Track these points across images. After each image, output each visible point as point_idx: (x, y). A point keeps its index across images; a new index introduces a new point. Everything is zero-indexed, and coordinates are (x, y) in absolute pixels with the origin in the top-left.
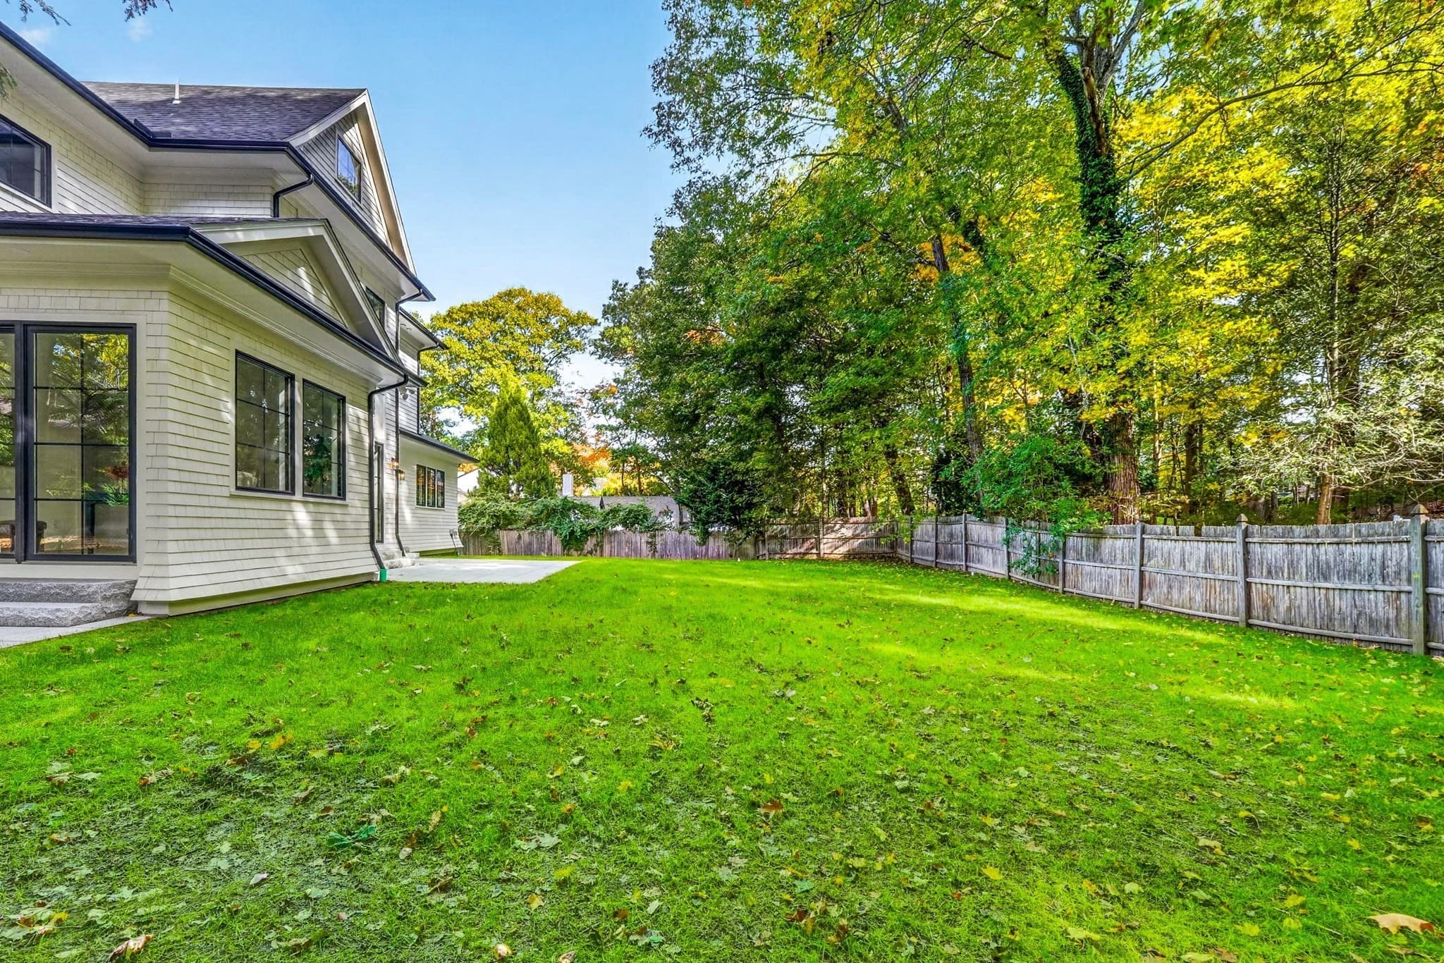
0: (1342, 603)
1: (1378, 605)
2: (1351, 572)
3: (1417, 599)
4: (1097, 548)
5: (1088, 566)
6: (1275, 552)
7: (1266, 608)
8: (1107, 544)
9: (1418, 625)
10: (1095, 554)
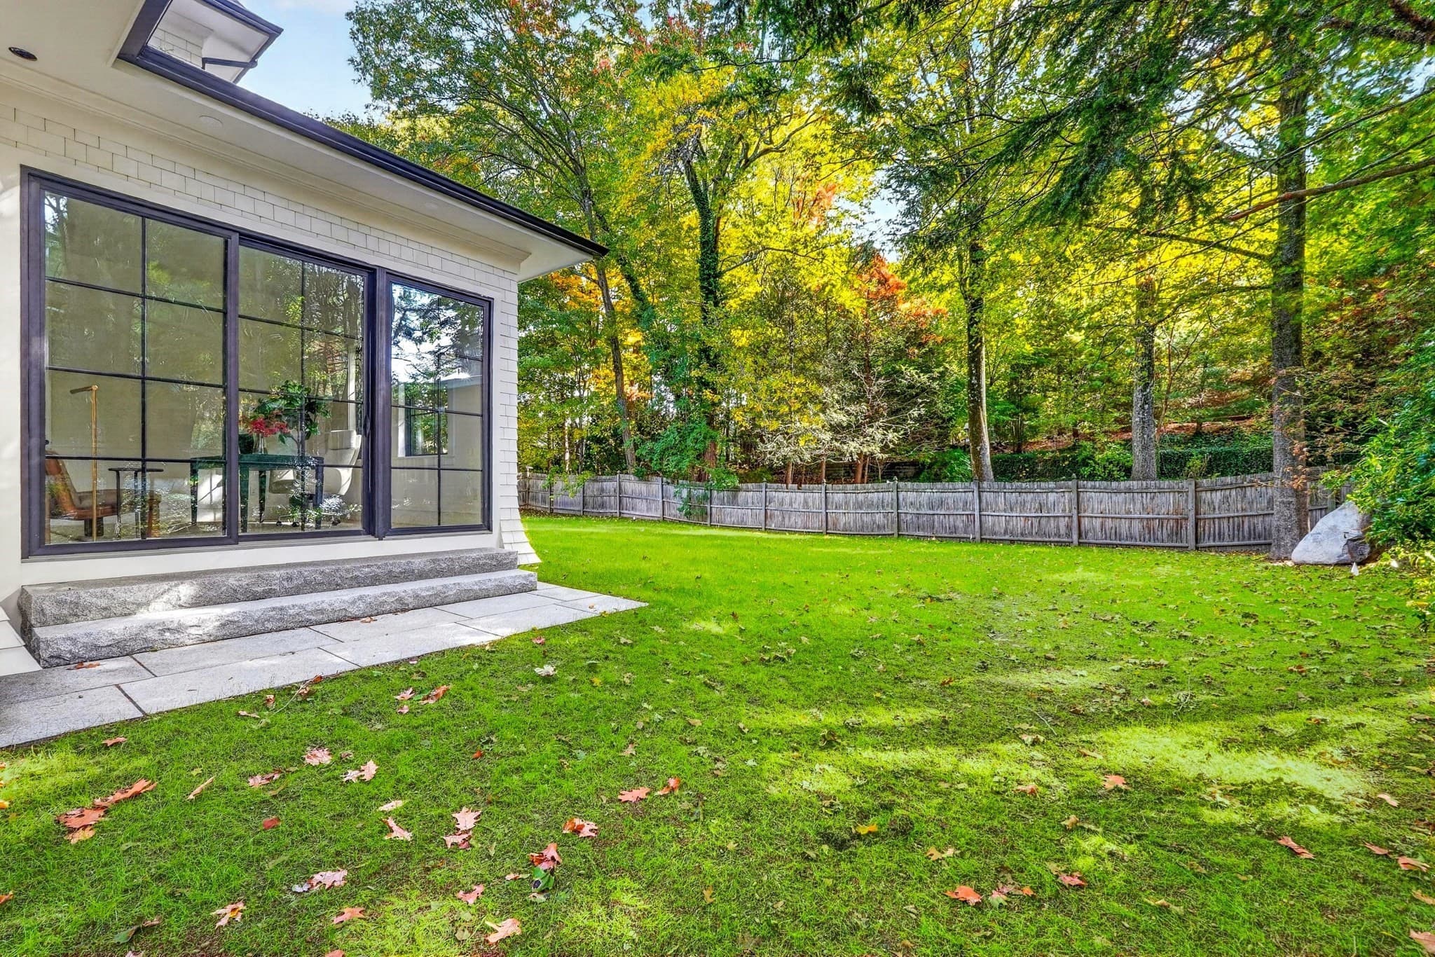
0: (867, 519)
1: (879, 518)
2: (870, 505)
3: (895, 514)
4: (735, 497)
5: (728, 509)
6: (838, 497)
7: (834, 524)
8: (742, 495)
9: (895, 526)
10: (733, 501)
